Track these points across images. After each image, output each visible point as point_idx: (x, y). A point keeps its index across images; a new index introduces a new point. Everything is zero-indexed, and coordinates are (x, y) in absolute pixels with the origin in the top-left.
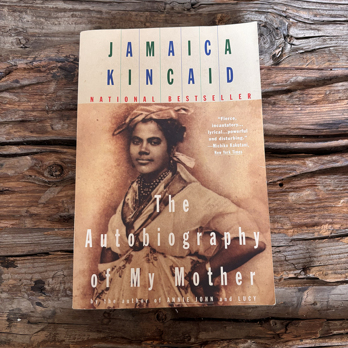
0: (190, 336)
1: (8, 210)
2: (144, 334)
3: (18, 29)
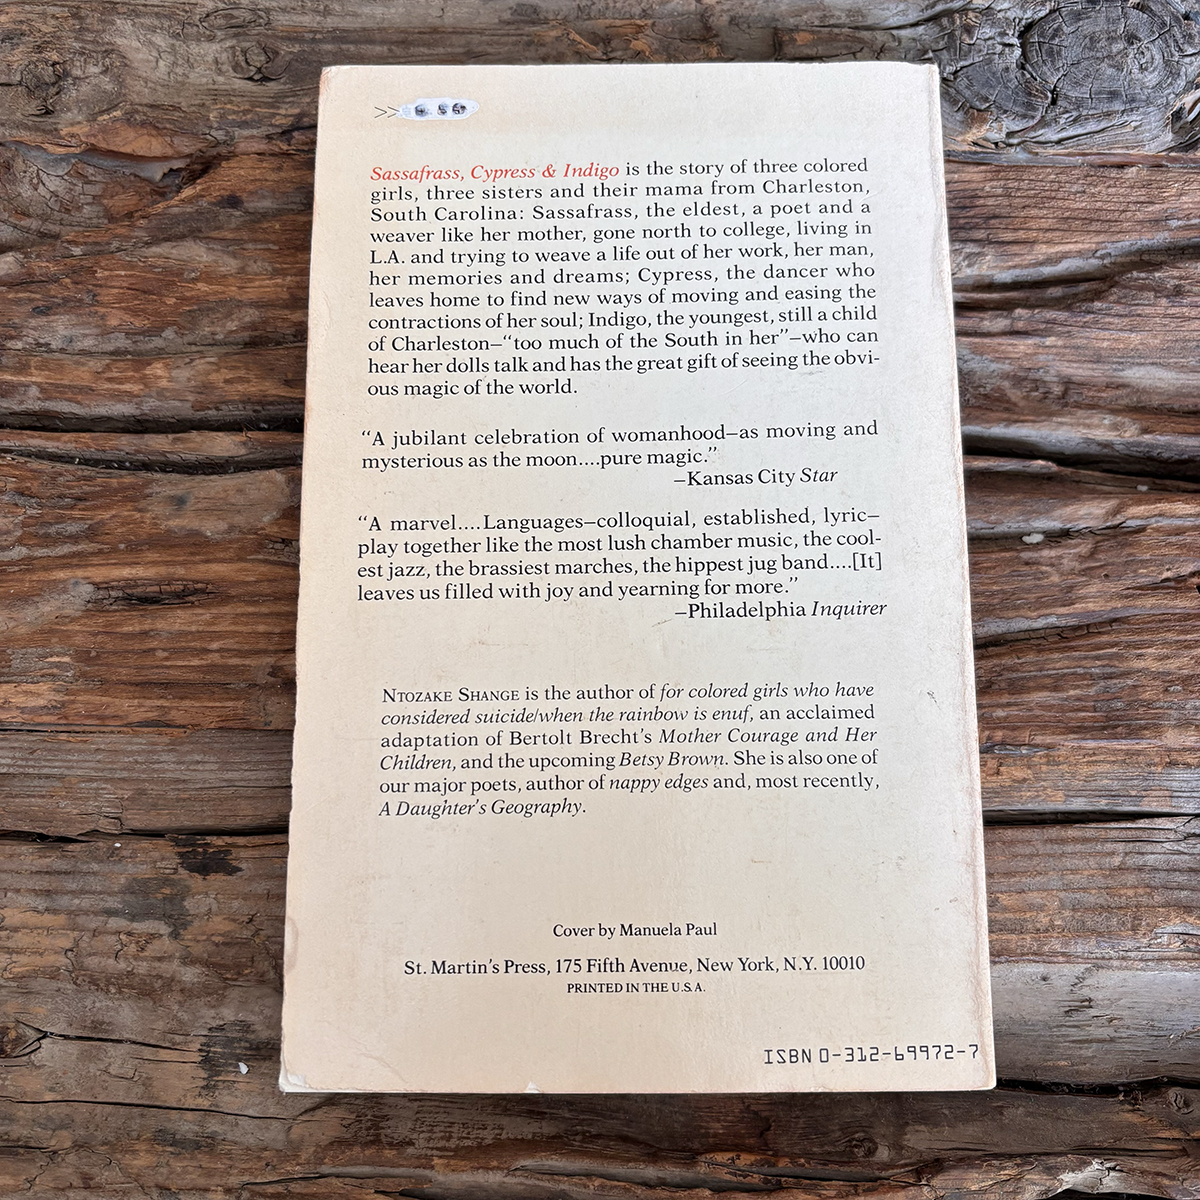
0: (871, 1140)
1: (204, 662)
2: (701, 1127)
3: (235, 13)
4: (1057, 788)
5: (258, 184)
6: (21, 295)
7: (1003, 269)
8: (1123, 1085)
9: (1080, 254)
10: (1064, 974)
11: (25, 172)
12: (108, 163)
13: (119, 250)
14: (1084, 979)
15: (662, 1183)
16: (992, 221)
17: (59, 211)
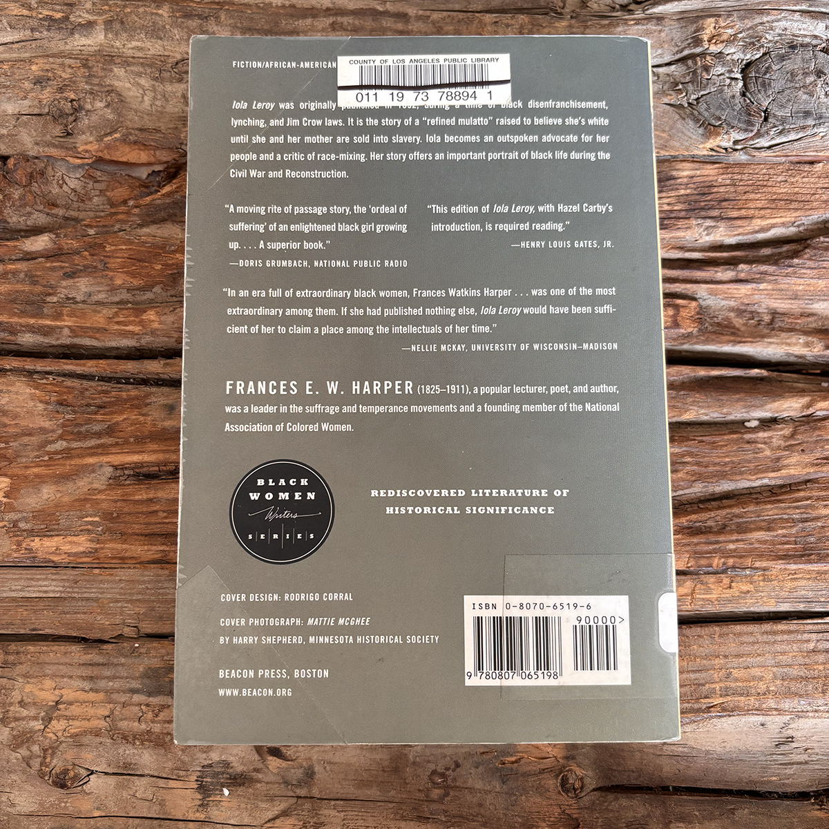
2: (533, 826)
4: (770, 597)
6: (55, 264)
7: (731, 236)
9: (783, 224)
10: (774, 722)
11: (54, 176)
12: (111, 168)
13: (121, 230)
14: (789, 724)
16: (724, 203)
17: (77, 201)
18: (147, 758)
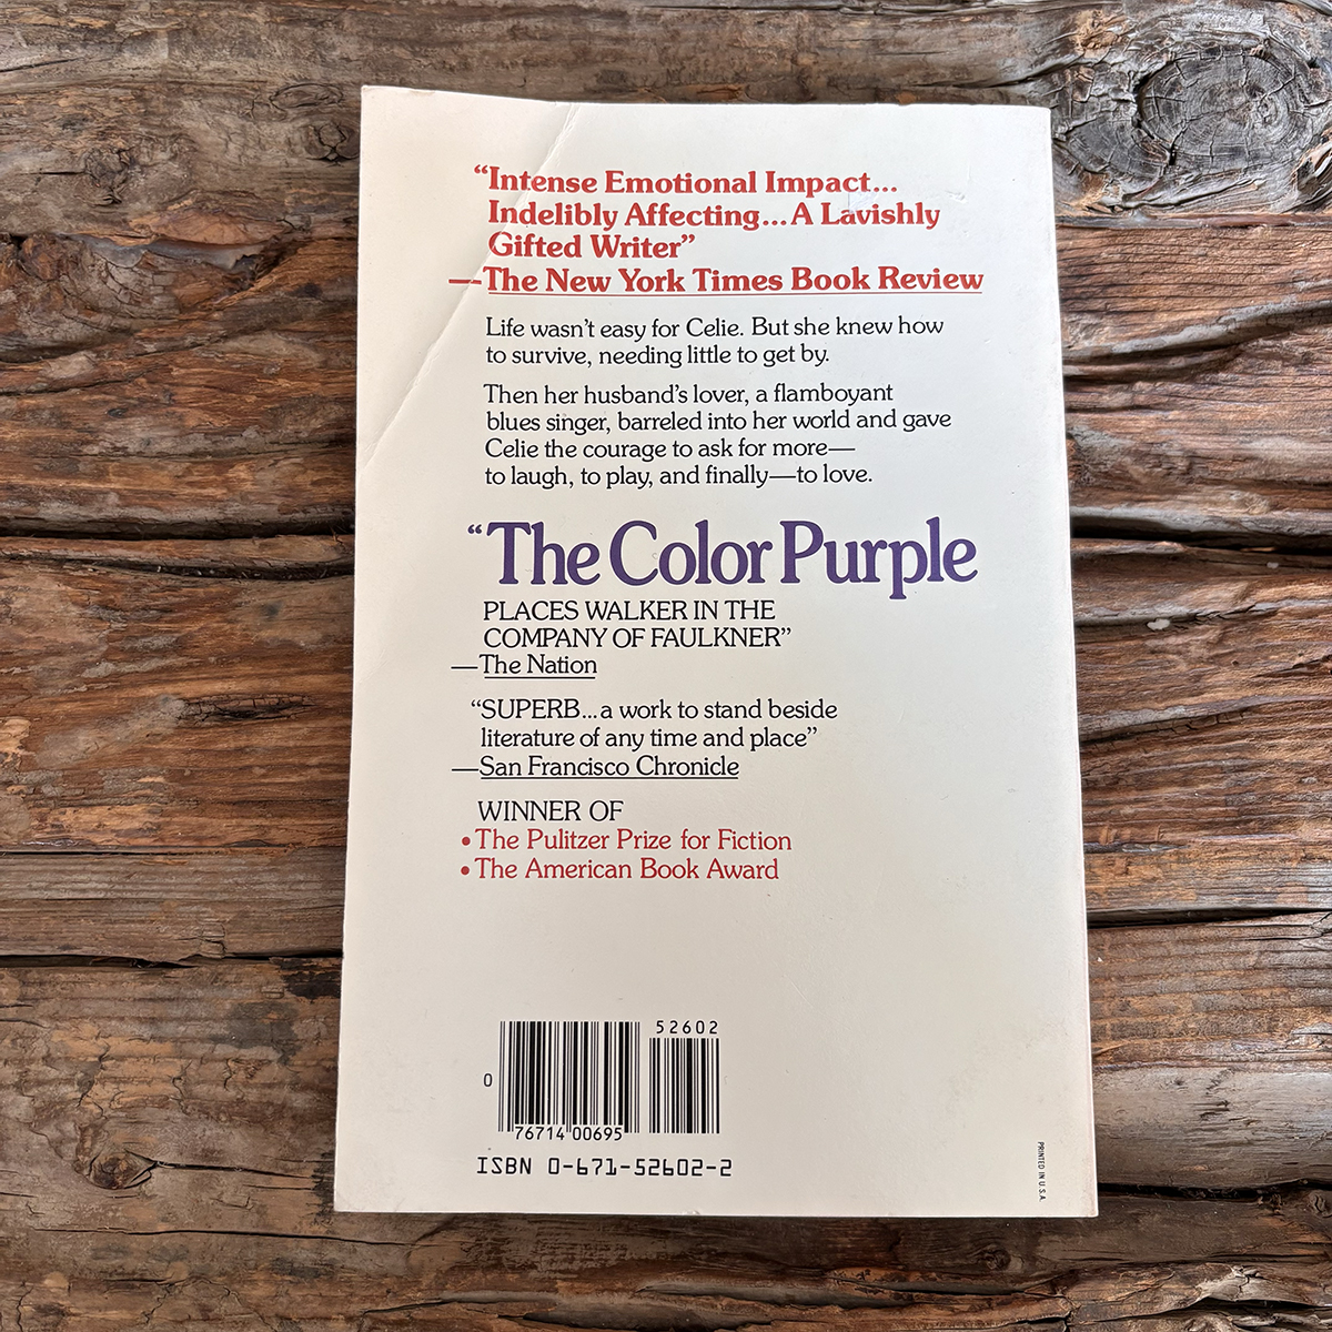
0: (1004, 1252)
1: (303, 779)
2: (830, 1242)
3: (308, 89)
4: (1187, 886)
5: (337, 271)
6: (96, 397)
7: (1122, 340)
8: (1262, 1188)
9: (1203, 321)
10: (1197, 1078)
11: (93, 266)
12: (179, 252)
13: (194, 345)
14: (1219, 1082)
15: (791, 1301)
16: (1110, 290)
17: (129, 304)
18: (237, 1143)
